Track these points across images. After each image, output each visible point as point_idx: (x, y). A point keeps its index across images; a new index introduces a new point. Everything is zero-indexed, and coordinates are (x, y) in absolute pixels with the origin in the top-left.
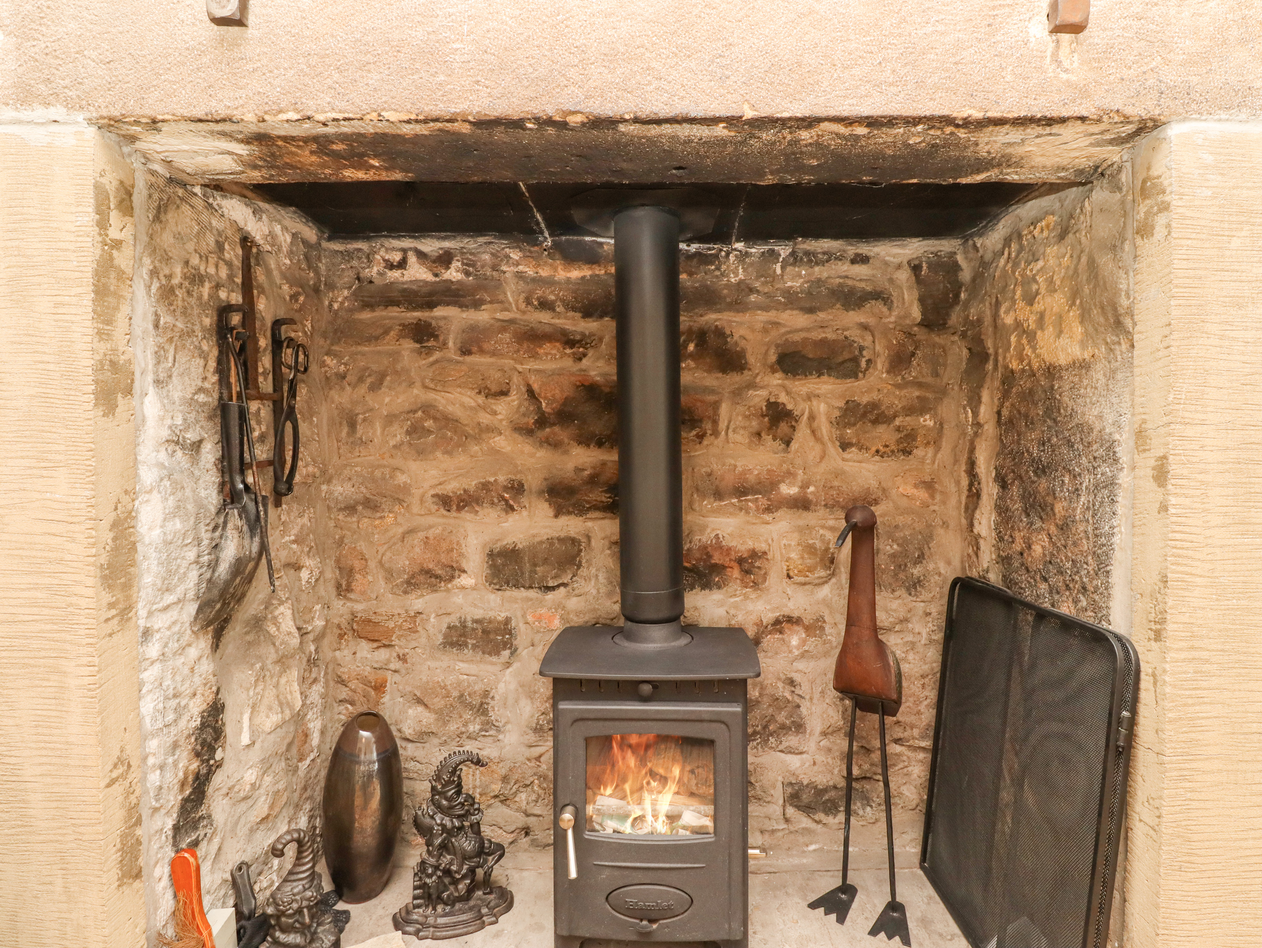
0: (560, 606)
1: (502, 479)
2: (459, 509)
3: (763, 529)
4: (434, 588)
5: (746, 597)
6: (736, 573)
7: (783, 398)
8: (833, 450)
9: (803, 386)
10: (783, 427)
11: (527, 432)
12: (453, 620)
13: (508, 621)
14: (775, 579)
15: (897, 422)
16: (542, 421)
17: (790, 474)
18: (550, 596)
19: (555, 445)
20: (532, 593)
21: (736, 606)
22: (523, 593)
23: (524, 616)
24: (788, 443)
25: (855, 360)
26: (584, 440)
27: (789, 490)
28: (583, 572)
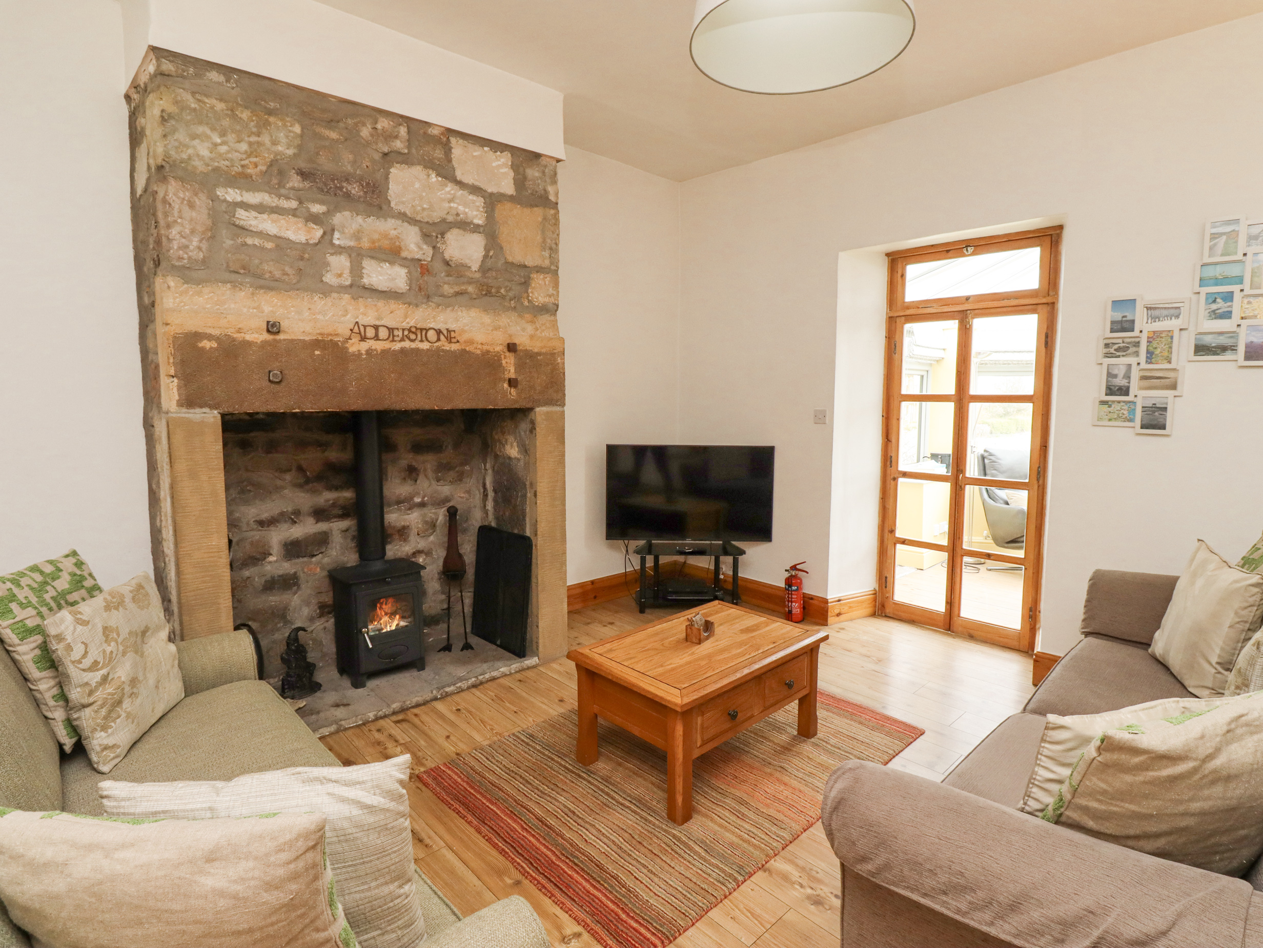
0: (319, 563)
1: (290, 509)
2: (268, 526)
3: (406, 517)
4: (255, 565)
5: (401, 545)
6: (397, 537)
7: (414, 464)
8: (434, 482)
9: (421, 458)
10: (414, 475)
11: (300, 486)
12: (268, 577)
13: (295, 573)
14: (413, 538)
15: (457, 469)
16: (308, 481)
17: (418, 494)
18: (314, 559)
19: (314, 491)
20: (305, 559)
21: (397, 550)
22: (301, 560)
23: (303, 570)
24: (416, 481)
25: (441, 447)
26: (331, 488)
27: (417, 500)
28: (329, 546)
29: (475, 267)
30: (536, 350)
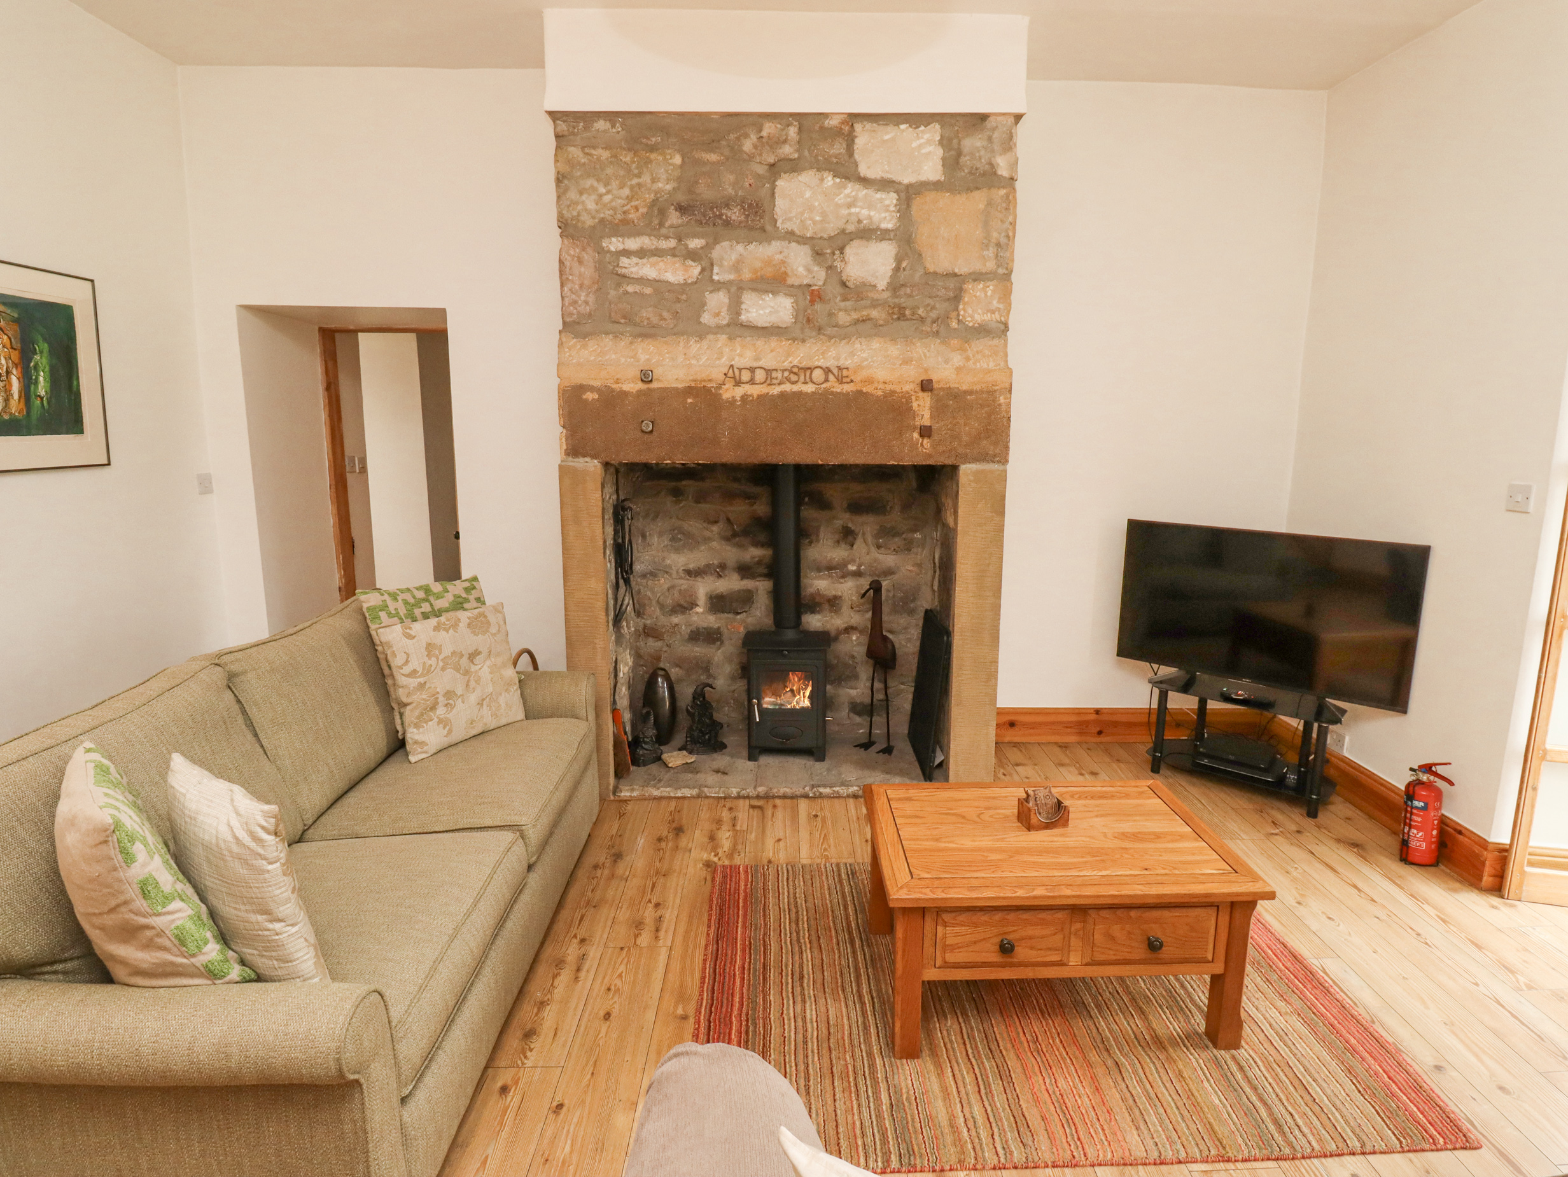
0: (743, 621)
1: (716, 562)
2: (696, 576)
3: (840, 586)
4: (683, 613)
5: (832, 617)
6: (826, 606)
7: (850, 525)
8: (873, 549)
9: (860, 519)
10: (850, 538)
11: (727, 539)
12: (693, 628)
13: (719, 628)
14: (845, 610)
15: (904, 536)
16: (735, 535)
17: (853, 561)
18: (738, 617)
19: (740, 546)
20: (731, 616)
21: (827, 621)
22: (726, 615)
23: (727, 626)
24: (852, 546)
25: (884, 507)
26: (756, 544)
27: (852, 568)
28: (755, 605)
29: (882, 284)
30: (964, 388)
